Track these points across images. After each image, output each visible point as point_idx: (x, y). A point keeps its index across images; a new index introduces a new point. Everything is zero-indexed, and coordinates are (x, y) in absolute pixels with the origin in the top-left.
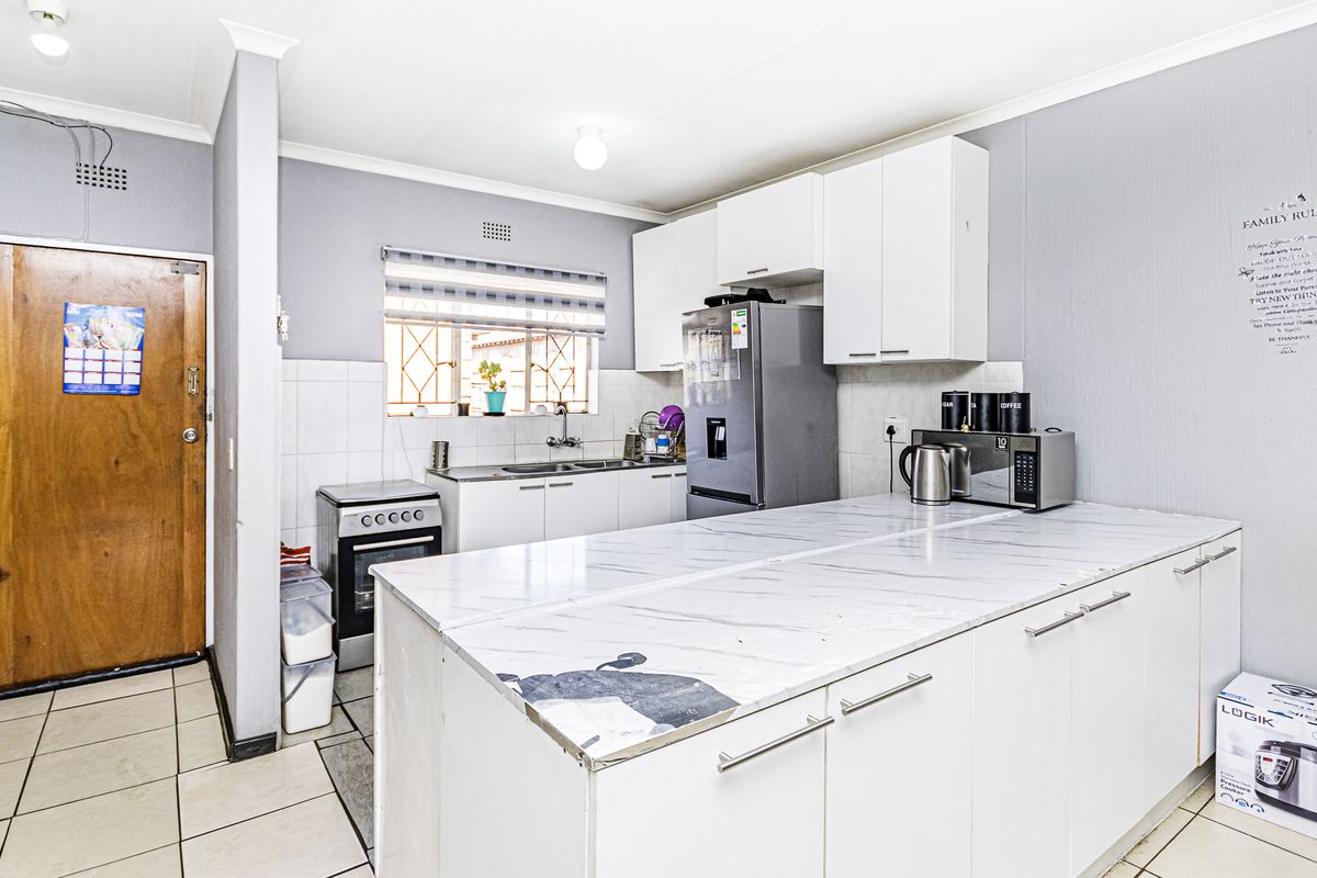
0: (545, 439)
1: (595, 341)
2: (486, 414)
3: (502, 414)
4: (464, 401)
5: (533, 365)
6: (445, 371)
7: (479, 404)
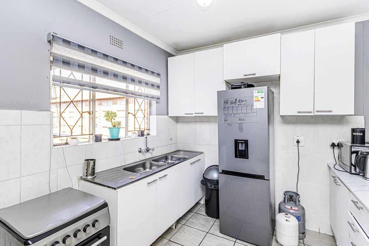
0: (137, 149)
1: (154, 102)
2: (110, 140)
3: (118, 139)
4: (97, 133)
5: (129, 113)
6: (86, 115)
7: (106, 134)
